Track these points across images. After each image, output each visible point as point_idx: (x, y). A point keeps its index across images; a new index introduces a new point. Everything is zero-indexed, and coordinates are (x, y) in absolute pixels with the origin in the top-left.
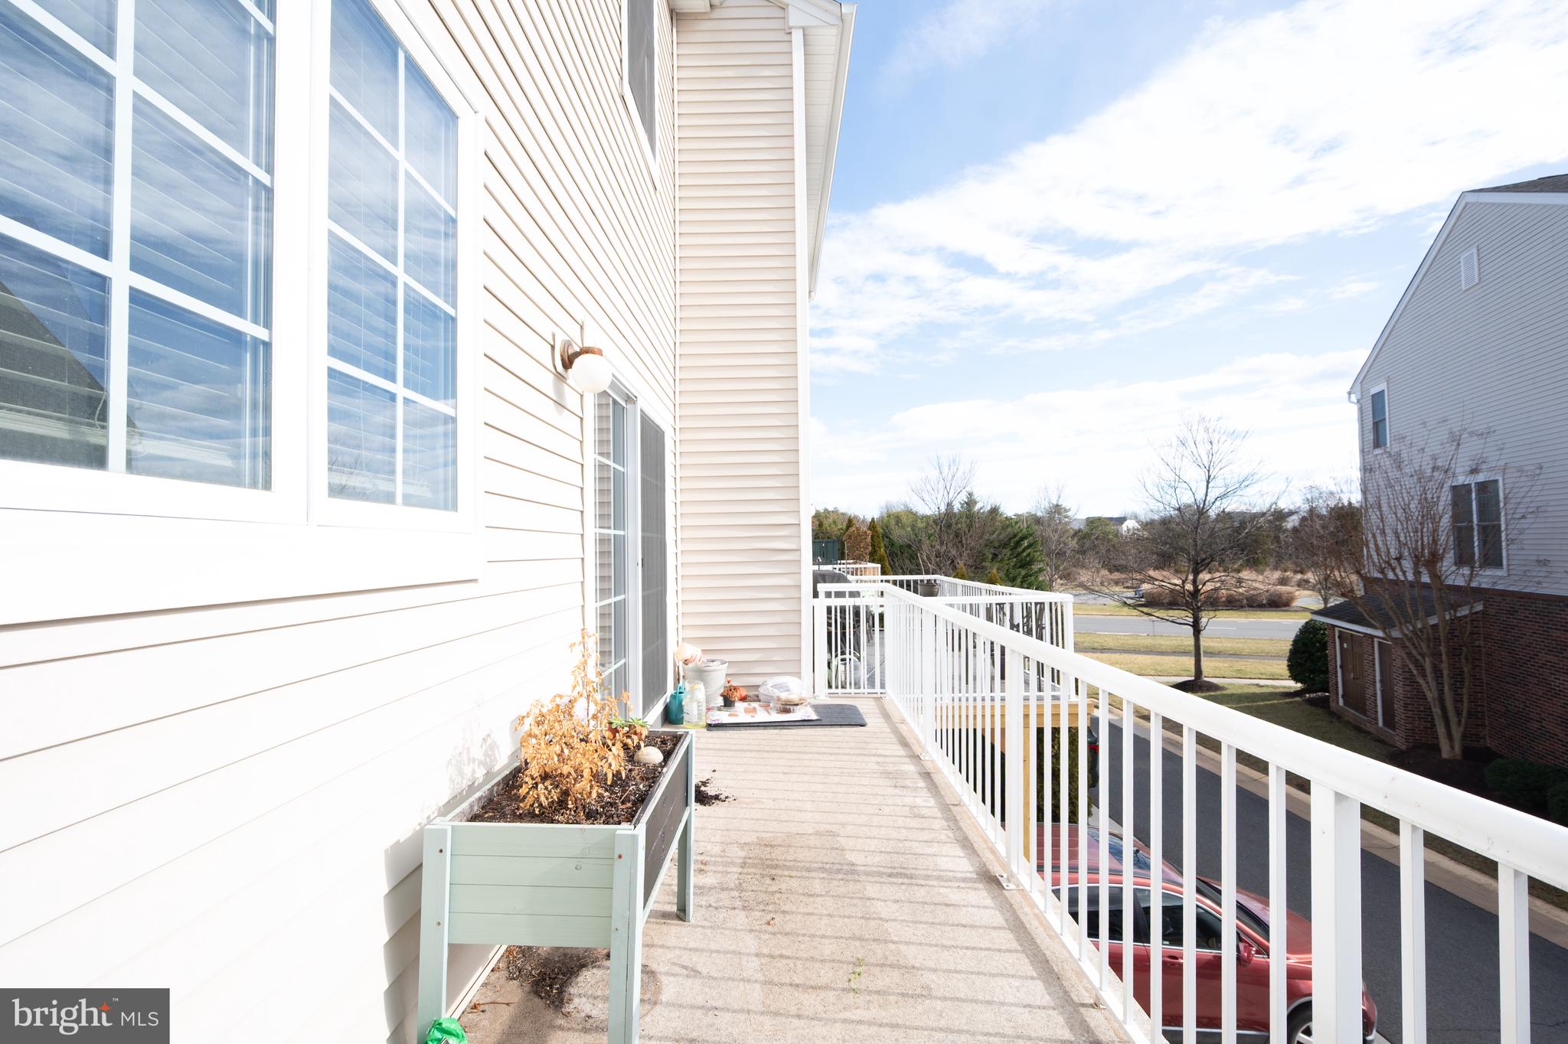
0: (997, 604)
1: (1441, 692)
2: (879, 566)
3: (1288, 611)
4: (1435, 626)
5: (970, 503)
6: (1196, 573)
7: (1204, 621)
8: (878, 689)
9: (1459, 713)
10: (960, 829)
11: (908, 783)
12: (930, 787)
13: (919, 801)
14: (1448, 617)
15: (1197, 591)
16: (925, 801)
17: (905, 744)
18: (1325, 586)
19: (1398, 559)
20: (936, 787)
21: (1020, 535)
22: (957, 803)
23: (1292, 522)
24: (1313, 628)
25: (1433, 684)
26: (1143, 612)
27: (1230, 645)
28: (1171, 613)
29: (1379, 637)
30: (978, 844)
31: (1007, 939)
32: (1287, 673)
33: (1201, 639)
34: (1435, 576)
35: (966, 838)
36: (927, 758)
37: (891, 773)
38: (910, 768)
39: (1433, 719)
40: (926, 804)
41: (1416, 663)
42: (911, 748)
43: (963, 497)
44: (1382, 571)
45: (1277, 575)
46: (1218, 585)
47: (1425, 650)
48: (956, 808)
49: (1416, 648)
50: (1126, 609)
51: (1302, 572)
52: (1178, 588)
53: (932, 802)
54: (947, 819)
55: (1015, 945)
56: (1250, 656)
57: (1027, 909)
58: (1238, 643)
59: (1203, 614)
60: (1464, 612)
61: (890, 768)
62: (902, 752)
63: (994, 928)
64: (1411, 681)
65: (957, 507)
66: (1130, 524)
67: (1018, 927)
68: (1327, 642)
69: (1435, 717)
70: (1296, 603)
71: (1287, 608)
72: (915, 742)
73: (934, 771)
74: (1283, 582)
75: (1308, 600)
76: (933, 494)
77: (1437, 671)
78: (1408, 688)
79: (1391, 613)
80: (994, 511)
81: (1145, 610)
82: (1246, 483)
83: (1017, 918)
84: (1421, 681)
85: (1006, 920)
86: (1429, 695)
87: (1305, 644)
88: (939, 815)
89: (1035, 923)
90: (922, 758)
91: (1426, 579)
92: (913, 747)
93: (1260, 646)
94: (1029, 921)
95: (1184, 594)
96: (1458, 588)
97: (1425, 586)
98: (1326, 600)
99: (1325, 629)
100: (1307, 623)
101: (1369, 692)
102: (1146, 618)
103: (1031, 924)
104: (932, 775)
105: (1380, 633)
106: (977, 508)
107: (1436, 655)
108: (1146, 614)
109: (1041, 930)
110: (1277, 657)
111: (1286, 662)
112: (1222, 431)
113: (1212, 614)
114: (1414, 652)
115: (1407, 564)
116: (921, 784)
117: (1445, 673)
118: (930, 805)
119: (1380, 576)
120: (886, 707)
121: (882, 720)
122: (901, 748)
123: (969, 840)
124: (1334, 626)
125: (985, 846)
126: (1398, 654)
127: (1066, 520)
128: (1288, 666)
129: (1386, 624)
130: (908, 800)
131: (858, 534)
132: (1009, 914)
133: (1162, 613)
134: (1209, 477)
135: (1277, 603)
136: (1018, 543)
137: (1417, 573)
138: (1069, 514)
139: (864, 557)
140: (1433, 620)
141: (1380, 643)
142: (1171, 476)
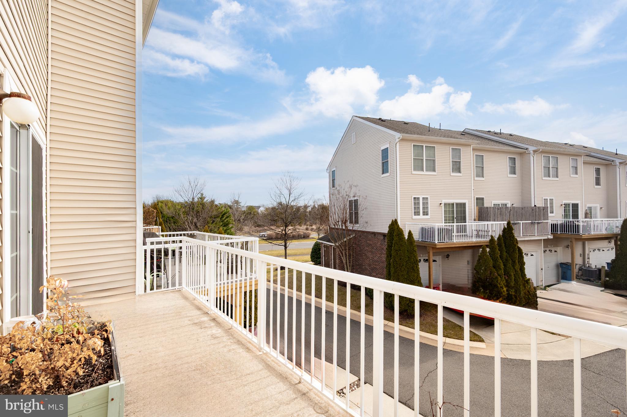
0: (230, 243)
1: (346, 261)
2: (160, 227)
3: (309, 239)
4: (345, 241)
5: (202, 198)
6: (286, 226)
7: (288, 244)
8: (177, 287)
9: (350, 266)
10: (234, 338)
11: (206, 325)
12: (217, 324)
13: (214, 331)
14: (348, 239)
15: (286, 233)
16: (216, 331)
17: (199, 309)
18: (318, 230)
19: (338, 222)
20: (219, 324)
21: (224, 212)
22: (230, 328)
23: (309, 209)
24: (317, 244)
25: (345, 258)
26: (269, 242)
27: (293, 252)
28: (278, 242)
29: (333, 246)
30: (244, 341)
31: (265, 373)
32: (310, 259)
33: (287, 250)
34: (346, 227)
35: (238, 341)
36: (211, 313)
37: (197, 323)
38: (205, 319)
39: (344, 269)
40: (218, 332)
41: (341, 252)
42: (202, 310)
43: (199, 196)
44: (334, 225)
45: (305, 227)
46: (292, 231)
47: (343, 249)
48: (231, 330)
49: (341, 248)
50: (264, 241)
51: (311, 226)
52: (280, 233)
53: (220, 330)
54: (229, 336)
55: (269, 374)
56: (299, 255)
57: (269, 359)
58: (296, 251)
59: (288, 241)
60: (351, 236)
61: (196, 321)
62: (198, 312)
63: (260, 371)
64: (340, 258)
65: (196, 200)
66: (262, 209)
67: (268, 367)
68: (320, 248)
69: (345, 268)
70: (311, 236)
71: (308, 238)
72: (203, 307)
73: (216, 318)
74: (307, 229)
75: (314, 235)
76: (186, 193)
77: (346, 254)
78: (339, 260)
79: (336, 238)
80: (213, 202)
81: (270, 241)
82: (300, 196)
83: (266, 364)
84: (342, 258)
85: (263, 366)
86: (344, 262)
87: (315, 250)
88: (224, 335)
89: (273, 363)
90: (209, 313)
91: (344, 228)
92: (203, 309)
93: (302, 251)
94: (271, 363)
95: (282, 235)
96: (351, 230)
97: (344, 230)
98: (319, 235)
99: (320, 244)
100: (315, 243)
101: (331, 263)
102: (270, 244)
103: (272, 364)
104: (216, 319)
105: (334, 245)
106: (205, 200)
107: (346, 250)
108: (270, 243)
109: (275, 364)
110: (307, 254)
111: (310, 256)
112: (294, 177)
113: (290, 241)
114: (341, 249)
115: (340, 223)
116: (213, 324)
117: (347, 255)
118: (219, 332)
119: (334, 227)
120: (184, 294)
121: (184, 300)
122: (198, 311)
123: (240, 341)
124: (323, 243)
125: (246, 342)
126: (337, 250)
127: (240, 206)
128: (311, 257)
129: (335, 242)
130: (209, 332)
131: (149, 212)
132: (263, 363)
133: (275, 242)
134: (290, 193)
135: (306, 237)
136: (223, 216)
137: (342, 226)
138: (240, 204)
139: (152, 223)
140: (345, 240)
141: (333, 247)
142: (279, 192)
